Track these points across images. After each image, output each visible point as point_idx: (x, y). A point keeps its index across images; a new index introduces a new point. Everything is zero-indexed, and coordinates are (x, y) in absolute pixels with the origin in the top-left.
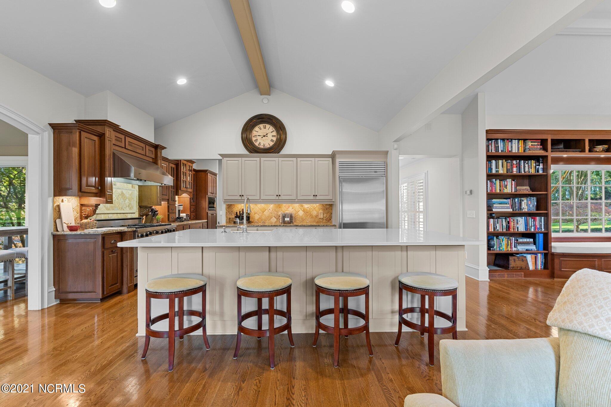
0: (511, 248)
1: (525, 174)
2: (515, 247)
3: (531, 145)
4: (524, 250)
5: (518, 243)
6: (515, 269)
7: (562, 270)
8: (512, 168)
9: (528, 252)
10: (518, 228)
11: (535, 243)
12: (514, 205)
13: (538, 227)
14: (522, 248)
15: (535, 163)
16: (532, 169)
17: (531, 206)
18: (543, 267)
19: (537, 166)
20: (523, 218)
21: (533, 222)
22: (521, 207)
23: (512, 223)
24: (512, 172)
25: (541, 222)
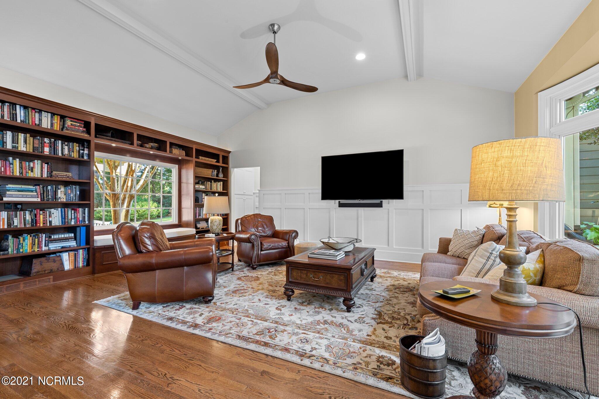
0: (39, 246)
1: (63, 157)
2: (45, 246)
3: (70, 124)
4: (57, 248)
5: (51, 241)
6: (41, 274)
7: (104, 263)
8: (43, 148)
9: (65, 250)
10: (50, 222)
11: (75, 238)
12: (45, 194)
13: (81, 219)
14: (56, 246)
15: (79, 147)
16: (75, 153)
17: (71, 196)
18: (85, 264)
19: (81, 151)
20: (60, 209)
21: (73, 215)
22: (57, 196)
23: (41, 216)
24: (43, 151)
25: (85, 214)
